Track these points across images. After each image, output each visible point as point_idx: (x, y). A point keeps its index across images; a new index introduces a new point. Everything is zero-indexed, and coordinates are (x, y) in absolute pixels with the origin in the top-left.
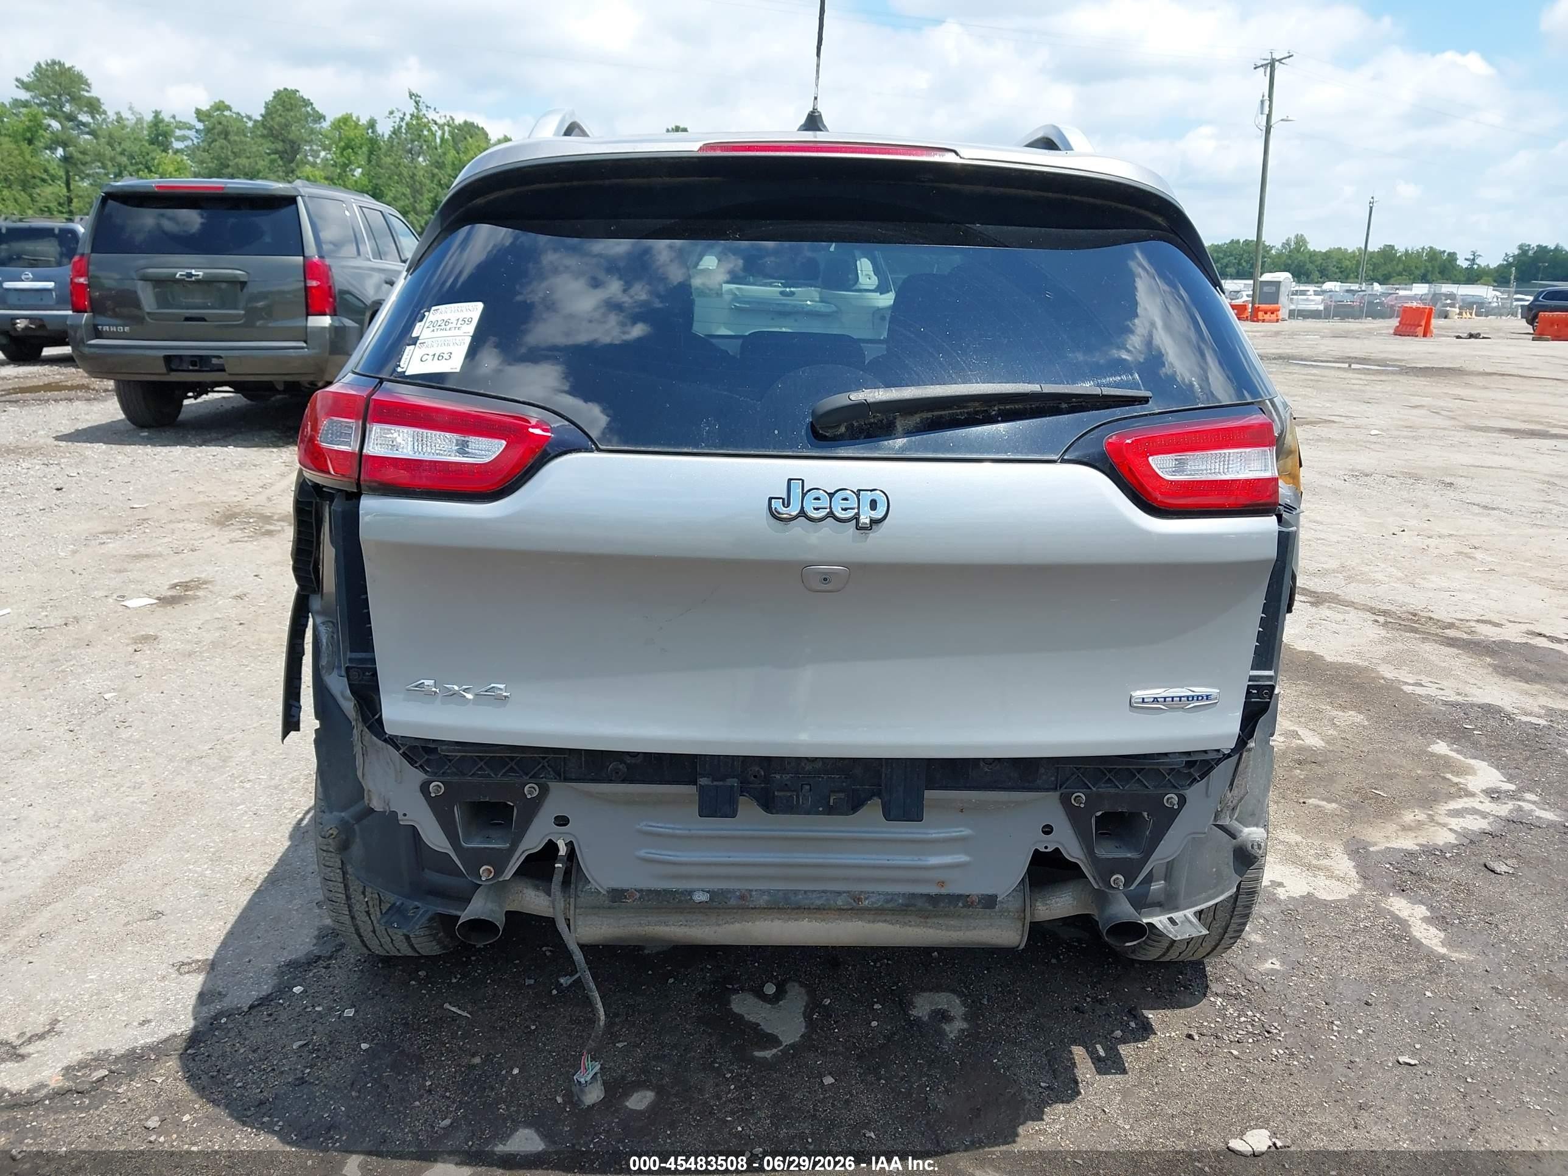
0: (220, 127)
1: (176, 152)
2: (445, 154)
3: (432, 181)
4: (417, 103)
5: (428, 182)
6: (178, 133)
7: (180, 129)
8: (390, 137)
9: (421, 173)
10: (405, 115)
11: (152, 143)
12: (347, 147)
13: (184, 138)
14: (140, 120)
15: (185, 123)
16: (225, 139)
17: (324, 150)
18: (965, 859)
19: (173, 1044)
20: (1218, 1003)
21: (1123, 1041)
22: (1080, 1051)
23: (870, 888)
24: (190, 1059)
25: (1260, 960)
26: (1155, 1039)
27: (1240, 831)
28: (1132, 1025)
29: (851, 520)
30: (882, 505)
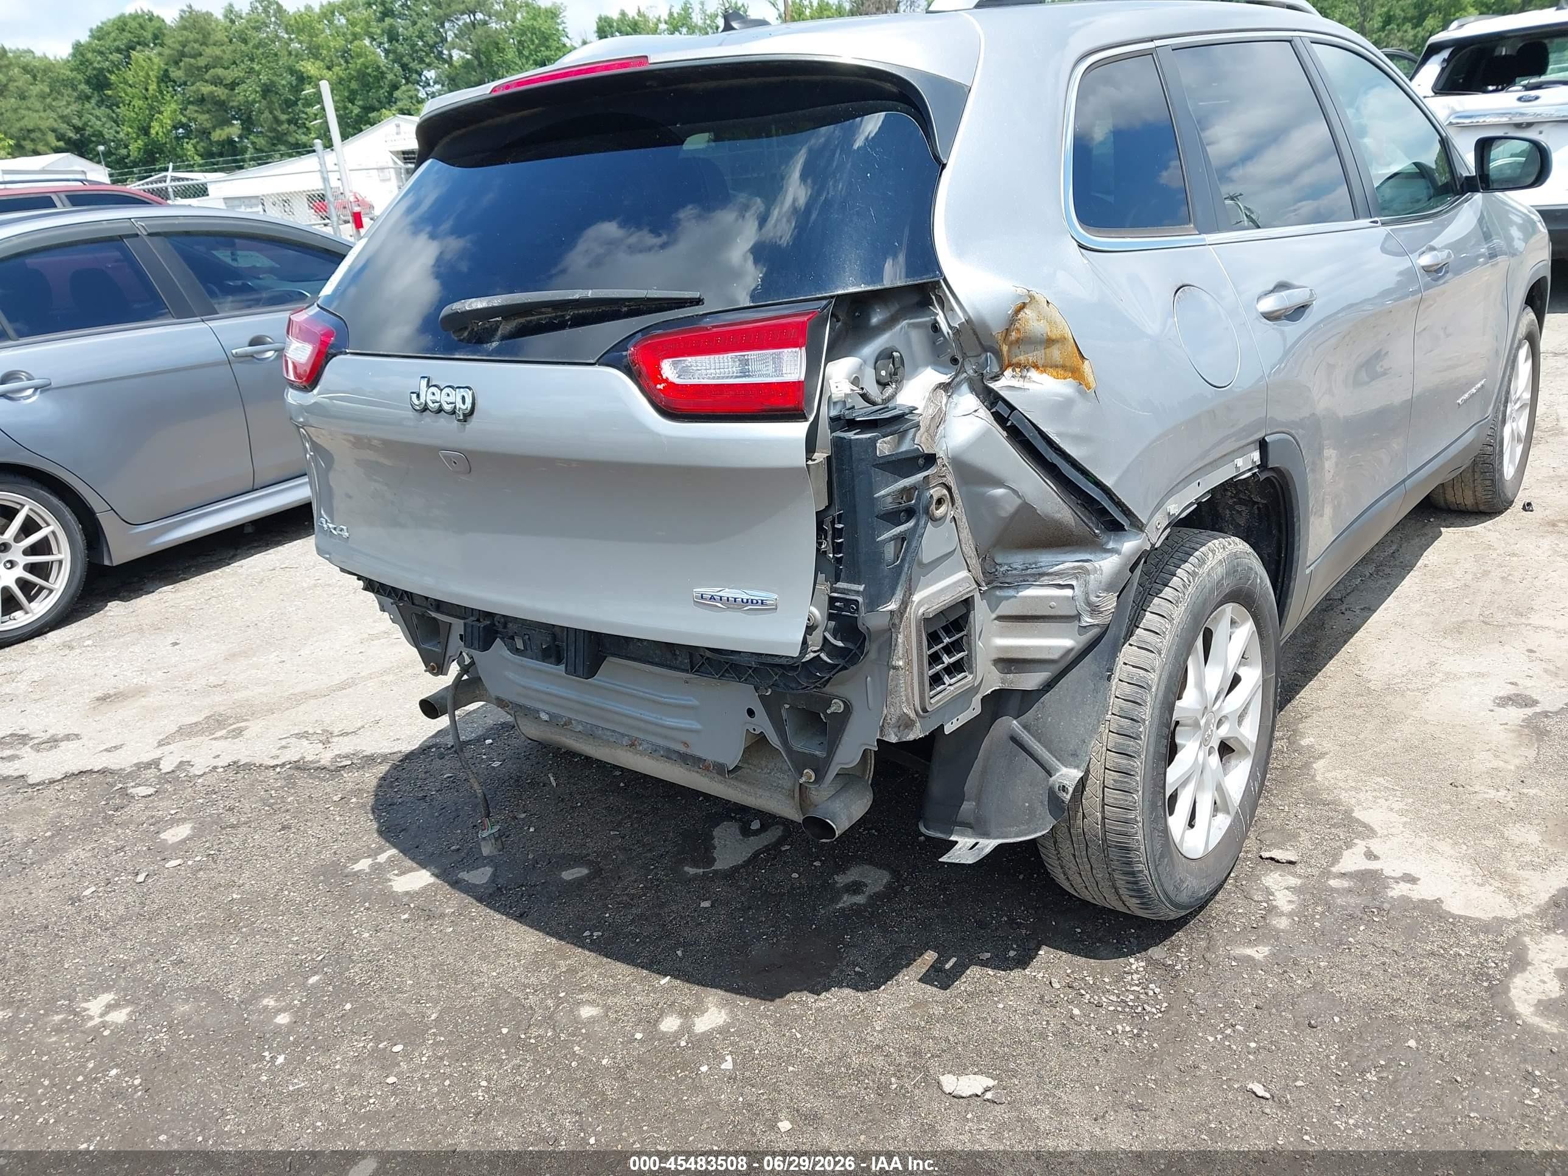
18: (696, 726)
19: (395, 757)
20: (1134, 967)
21: (984, 964)
22: (930, 956)
23: (641, 736)
24: (395, 767)
25: (1250, 943)
26: (1016, 974)
27: (1057, 770)
28: (1012, 953)
29: (453, 412)
30: (469, 401)
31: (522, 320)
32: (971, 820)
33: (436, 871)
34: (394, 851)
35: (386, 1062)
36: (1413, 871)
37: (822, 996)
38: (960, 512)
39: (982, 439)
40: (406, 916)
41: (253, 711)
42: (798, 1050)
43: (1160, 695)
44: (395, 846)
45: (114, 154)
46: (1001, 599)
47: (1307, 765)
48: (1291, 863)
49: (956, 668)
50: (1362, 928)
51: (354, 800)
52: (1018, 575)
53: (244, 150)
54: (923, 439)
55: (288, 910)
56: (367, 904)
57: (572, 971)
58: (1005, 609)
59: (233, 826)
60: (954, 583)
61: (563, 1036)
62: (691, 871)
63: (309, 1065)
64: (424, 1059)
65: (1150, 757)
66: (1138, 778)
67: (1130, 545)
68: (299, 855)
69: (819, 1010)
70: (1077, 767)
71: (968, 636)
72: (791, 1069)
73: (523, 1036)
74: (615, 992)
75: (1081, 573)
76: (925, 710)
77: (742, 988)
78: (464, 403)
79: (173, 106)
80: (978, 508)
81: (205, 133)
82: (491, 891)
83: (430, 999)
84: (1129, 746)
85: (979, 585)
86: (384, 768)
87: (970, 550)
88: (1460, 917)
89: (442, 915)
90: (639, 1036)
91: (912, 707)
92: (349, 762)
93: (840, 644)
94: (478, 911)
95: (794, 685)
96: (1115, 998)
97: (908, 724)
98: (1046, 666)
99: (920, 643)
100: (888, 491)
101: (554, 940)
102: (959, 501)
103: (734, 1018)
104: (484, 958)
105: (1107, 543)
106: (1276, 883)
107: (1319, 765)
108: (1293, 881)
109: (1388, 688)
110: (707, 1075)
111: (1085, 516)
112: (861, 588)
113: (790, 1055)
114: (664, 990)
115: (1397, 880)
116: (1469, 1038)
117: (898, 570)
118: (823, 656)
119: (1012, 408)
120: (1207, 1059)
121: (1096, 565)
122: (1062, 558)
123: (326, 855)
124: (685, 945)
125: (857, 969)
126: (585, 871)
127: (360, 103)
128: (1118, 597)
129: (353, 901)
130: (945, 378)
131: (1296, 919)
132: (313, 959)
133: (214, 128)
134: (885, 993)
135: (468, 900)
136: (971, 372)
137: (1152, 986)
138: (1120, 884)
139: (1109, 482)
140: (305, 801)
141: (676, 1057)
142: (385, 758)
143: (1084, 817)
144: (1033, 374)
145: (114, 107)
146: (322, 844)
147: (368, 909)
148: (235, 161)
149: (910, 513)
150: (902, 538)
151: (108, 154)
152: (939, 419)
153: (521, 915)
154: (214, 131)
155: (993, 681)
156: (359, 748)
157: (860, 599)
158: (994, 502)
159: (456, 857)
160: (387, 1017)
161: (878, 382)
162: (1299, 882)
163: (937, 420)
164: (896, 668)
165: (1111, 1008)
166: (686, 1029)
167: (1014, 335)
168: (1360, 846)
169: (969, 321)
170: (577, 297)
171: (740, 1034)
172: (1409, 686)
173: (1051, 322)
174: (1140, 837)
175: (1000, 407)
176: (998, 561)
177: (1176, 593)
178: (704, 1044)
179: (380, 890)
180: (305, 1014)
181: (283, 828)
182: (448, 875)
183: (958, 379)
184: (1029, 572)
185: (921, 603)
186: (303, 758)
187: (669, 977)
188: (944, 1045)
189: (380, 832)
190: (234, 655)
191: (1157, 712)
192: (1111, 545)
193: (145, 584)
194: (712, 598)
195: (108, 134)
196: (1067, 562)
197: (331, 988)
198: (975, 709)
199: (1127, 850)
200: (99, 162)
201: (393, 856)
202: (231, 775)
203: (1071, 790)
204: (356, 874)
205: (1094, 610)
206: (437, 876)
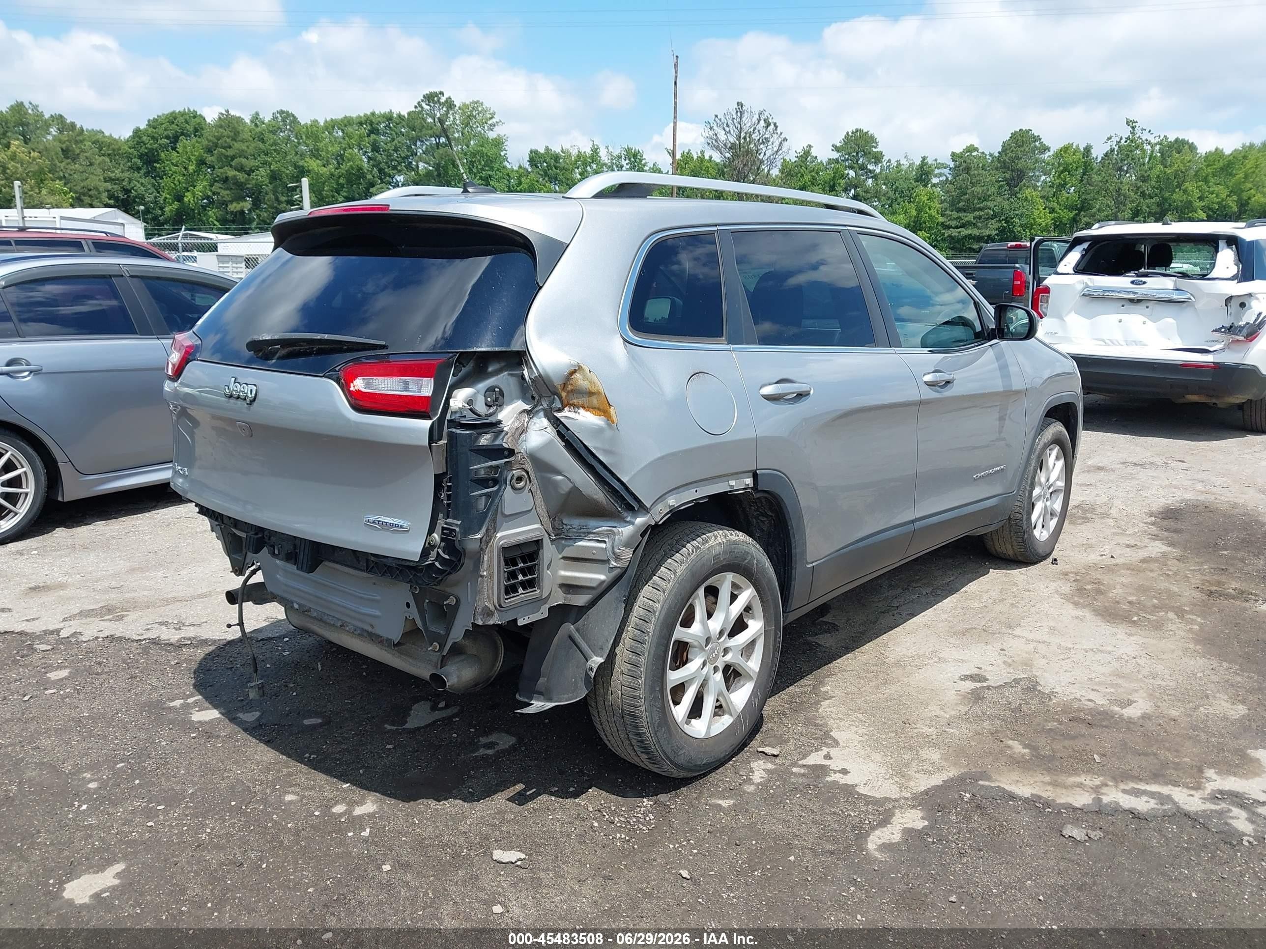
0: (964, 165)
1: (934, 185)
2: (1150, 169)
3: (1136, 193)
4: (1133, 128)
5: (1132, 194)
6: (937, 171)
7: (938, 169)
8: (1103, 159)
9: (1127, 187)
10: (1121, 139)
11: (917, 181)
12: (1065, 170)
13: (941, 175)
14: (911, 165)
15: (943, 164)
16: (967, 173)
17: (1045, 175)
18: (378, 613)
19: (221, 642)
20: (645, 804)
21: (552, 794)
22: (520, 787)
23: (349, 620)
24: (219, 648)
25: (724, 798)
26: (569, 801)
27: (591, 658)
28: (572, 789)
29: (245, 399)
30: (254, 392)
31: (291, 349)
32: (543, 690)
33: (224, 711)
34: (200, 697)
35: (150, 814)
36: (848, 767)
37: (441, 803)
38: (535, 486)
39: (549, 444)
40: (194, 735)
41: (134, 605)
42: (413, 830)
43: (661, 617)
44: (201, 694)
45: (151, 213)
46: (564, 547)
47: (818, 702)
48: (774, 756)
49: (530, 584)
50: (798, 796)
51: (185, 665)
52: (577, 532)
53: (251, 221)
54: (509, 440)
55: (118, 725)
56: (171, 726)
57: (289, 775)
58: (568, 552)
59: (98, 674)
60: (529, 530)
61: (269, 810)
62: (388, 727)
63: (101, 812)
64: (176, 814)
65: (651, 657)
66: (642, 669)
67: (640, 520)
68: (136, 695)
69: (436, 810)
70: (601, 656)
71: (538, 564)
72: (404, 839)
73: (244, 807)
74: (312, 788)
75: (611, 534)
76: (500, 606)
77: (393, 794)
78: (251, 394)
79: (205, 183)
80: (548, 487)
81: (225, 204)
82: (255, 725)
83: (192, 782)
84: (637, 647)
85: (549, 535)
86: (211, 648)
87: (542, 511)
88: (863, 795)
89: (218, 737)
90: (317, 813)
91: (492, 602)
92: (189, 642)
93: (447, 557)
94: (242, 736)
95: (420, 582)
96: (623, 820)
97: (490, 614)
98: (589, 591)
99: (499, 563)
100: (481, 467)
101: (284, 757)
102: (534, 481)
103: (381, 809)
104: (236, 763)
105: (627, 517)
106: (759, 766)
107: (825, 704)
108: (770, 766)
109: (897, 664)
110: (351, 838)
111: (613, 499)
112: (459, 522)
113: (407, 832)
114: (344, 790)
115: (835, 772)
116: (830, 859)
117: (485, 515)
118: (437, 564)
119: (568, 429)
120: (664, 856)
121: (620, 530)
122: (601, 524)
123: (155, 696)
124: (367, 768)
125: (470, 790)
126: (320, 721)
127: (345, 194)
128: (634, 552)
129: (162, 724)
130: (528, 407)
131: (760, 787)
132: (124, 754)
133: (231, 202)
134: (480, 805)
135: (237, 729)
136: (545, 406)
137: (650, 815)
138: (634, 742)
139: (625, 480)
140: (151, 664)
141: (336, 827)
142: (214, 642)
143: (612, 694)
144: (581, 411)
145: (158, 178)
146: (155, 689)
147: (171, 729)
148: (242, 229)
149: (496, 482)
150: (488, 495)
151: (147, 211)
152: (523, 430)
153: (269, 741)
154: (232, 204)
155: (559, 598)
156: (199, 634)
157: (457, 529)
158: (556, 484)
159: (239, 704)
160: (160, 790)
161: (486, 404)
162: (774, 767)
163: (520, 431)
164: (482, 576)
165: (619, 825)
166: (348, 812)
167: (570, 388)
168: (825, 750)
169: (540, 375)
170: (319, 337)
171: (381, 818)
172: (912, 664)
173: (592, 383)
174: (642, 709)
175: (561, 427)
176: (565, 522)
177: (682, 557)
178: (358, 823)
179: (182, 719)
180: (108, 784)
181: (131, 678)
182: (230, 715)
183: (537, 409)
184: (582, 530)
185: (501, 538)
186: (159, 637)
187: (348, 784)
188: (506, 835)
189: (195, 686)
190: (133, 570)
191: (658, 628)
192: (628, 519)
193: (86, 518)
194: (374, 522)
195: (149, 198)
196: (604, 527)
197: (130, 771)
198: (543, 613)
199: (636, 717)
200: (138, 218)
201: (199, 700)
202: (106, 643)
203: (595, 670)
204: (170, 708)
205: (617, 558)
206: (223, 714)
